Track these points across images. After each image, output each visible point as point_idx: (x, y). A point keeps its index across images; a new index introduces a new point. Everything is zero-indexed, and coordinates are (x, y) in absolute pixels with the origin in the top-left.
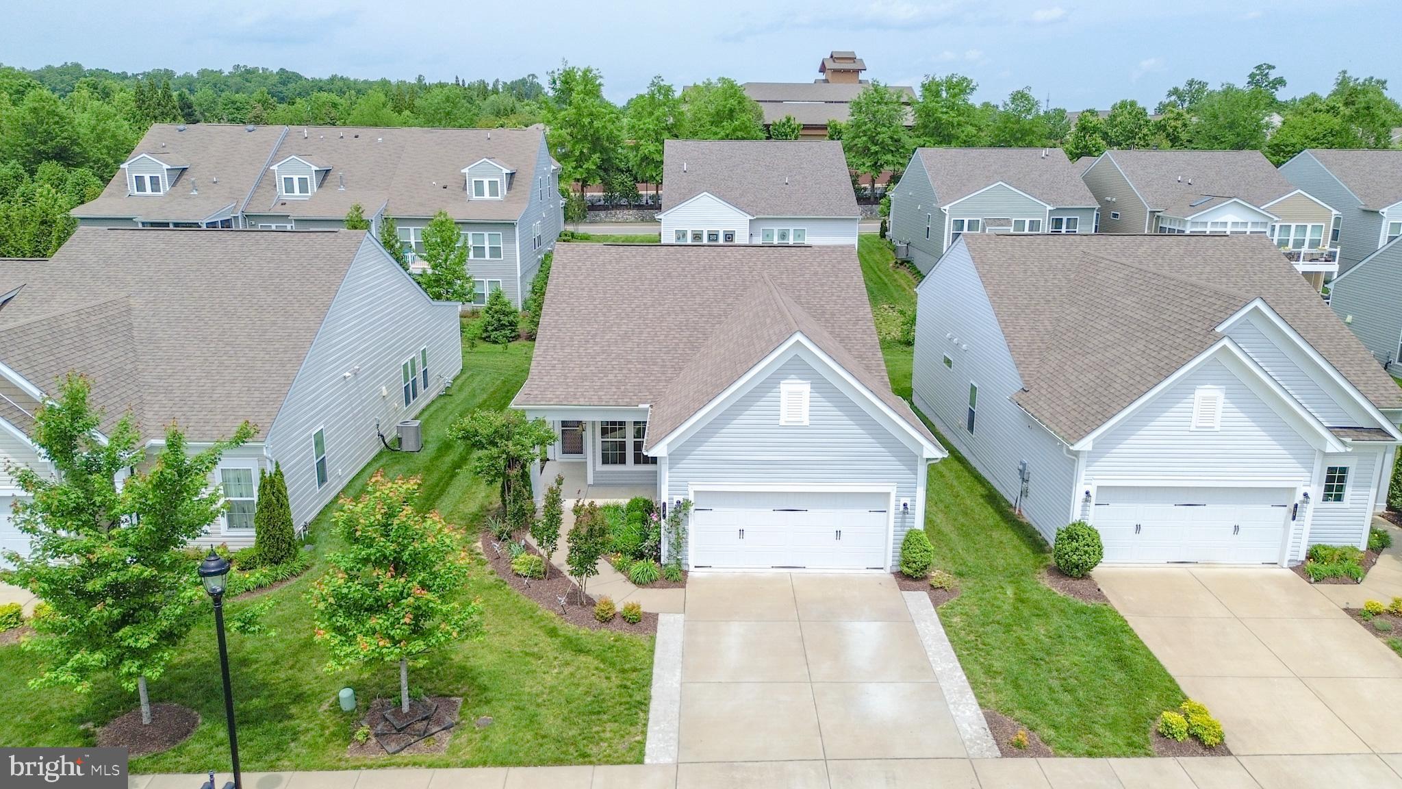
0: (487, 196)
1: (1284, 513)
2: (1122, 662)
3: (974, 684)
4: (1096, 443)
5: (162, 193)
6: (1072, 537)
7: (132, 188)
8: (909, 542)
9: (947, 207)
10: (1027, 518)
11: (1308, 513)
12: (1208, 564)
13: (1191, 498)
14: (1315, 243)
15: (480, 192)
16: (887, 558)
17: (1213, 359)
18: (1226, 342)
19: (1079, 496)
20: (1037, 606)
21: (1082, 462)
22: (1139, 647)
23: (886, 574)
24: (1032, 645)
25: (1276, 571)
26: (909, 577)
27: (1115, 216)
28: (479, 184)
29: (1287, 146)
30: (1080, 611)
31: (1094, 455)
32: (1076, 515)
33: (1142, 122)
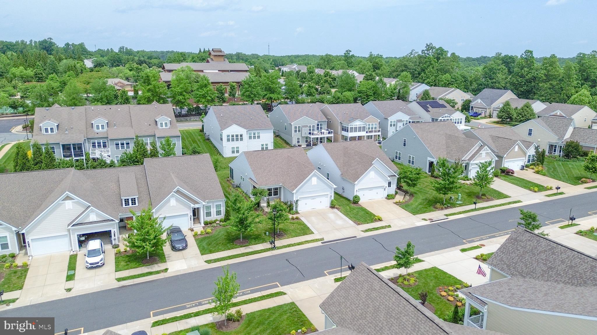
0: (164, 127)
1: (383, 190)
2: (367, 213)
3: (350, 219)
4: (358, 182)
5: (54, 133)
6: (356, 197)
7: (44, 132)
8: (332, 201)
9: (292, 123)
10: (344, 196)
11: (386, 189)
12: (374, 199)
13: (371, 189)
14: (375, 128)
15: (162, 126)
16: (328, 205)
17: (372, 168)
18: (374, 165)
19: (355, 191)
20: (353, 208)
21: (356, 185)
22: (369, 211)
23: (328, 207)
24: (355, 213)
25: (383, 199)
26: (333, 207)
27: (330, 122)
28: (162, 124)
29: (362, 91)
30: (359, 208)
31: (357, 184)
32: (355, 194)
33: (320, 79)
